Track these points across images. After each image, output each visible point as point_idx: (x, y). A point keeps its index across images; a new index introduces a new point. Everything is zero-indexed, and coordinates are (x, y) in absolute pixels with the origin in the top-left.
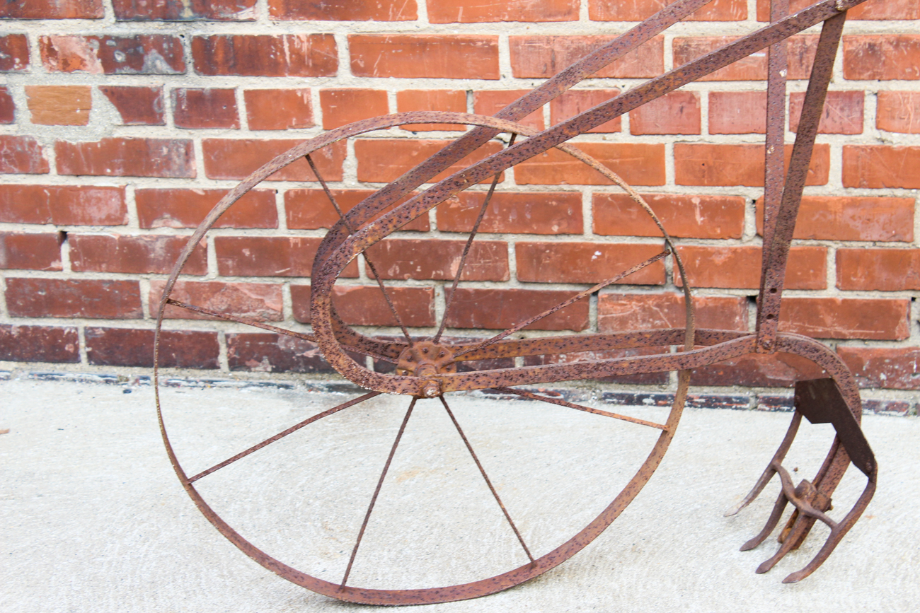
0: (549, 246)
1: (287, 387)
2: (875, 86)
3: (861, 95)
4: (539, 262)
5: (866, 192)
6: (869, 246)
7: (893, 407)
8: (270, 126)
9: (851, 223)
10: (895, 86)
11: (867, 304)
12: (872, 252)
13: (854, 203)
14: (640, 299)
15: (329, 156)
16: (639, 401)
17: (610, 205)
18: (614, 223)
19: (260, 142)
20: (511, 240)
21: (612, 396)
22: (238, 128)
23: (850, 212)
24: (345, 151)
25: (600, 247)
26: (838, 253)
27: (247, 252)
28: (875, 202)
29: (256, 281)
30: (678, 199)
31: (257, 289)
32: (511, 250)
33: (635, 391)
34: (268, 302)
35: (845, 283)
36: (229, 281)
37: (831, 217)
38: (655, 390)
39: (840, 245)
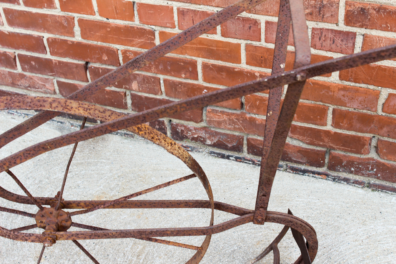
0: (181, 83)
1: (61, 123)
2: (363, 31)
3: (354, 35)
4: (176, 90)
5: (352, 84)
6: (351, 110)
8: (34, 6)
9: (342, 98)
10: (375, 33)
11: (348, 136)
12: (353, 113)
13: (345, 89)
14: (228, 114)
15: (65, 24)
16: (228, 157)
17: (211, 69)
18: (213, 78)
19: (30, 13)
20: (162, 77)
21: (214, 153)
22: (19, 4)
23: (342, 93)
25: (207, 88)
26: (334, 111)
27: (33, 63)
28: (357, 90)
29: (40, 76)
30: (248, 72)
31: (41, 79)
32: (162, 82)
33: (227, 153)
34: (47, 85)
35: (336, 124)
36: (27, 74)
37: (331, 93)
38: (236, 154)
39: (335, 107)
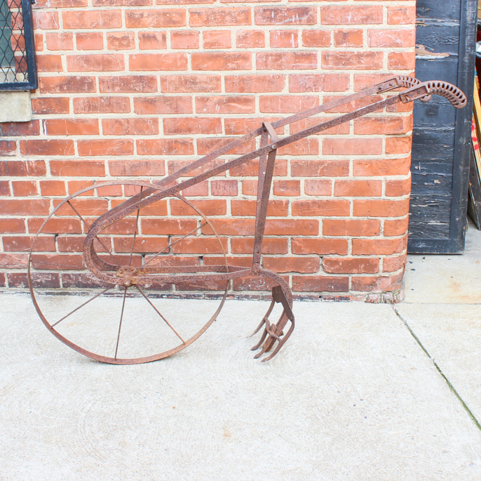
0: (126, 238)
2: (241, 178)
3: (236, 182)
4: (122, 244)
5: (240, 217)
6: (242, 237)
7: (254, 297)
8: (22, 195)
9: (235, 229)
10: (248, 178)
11: (242, 258)
12: (243, 239)
13: (236, 221)
14: (160, 258)
15: (43, 205)
16: (161, 297)
17: (147, 223)
18: (149, 229)
19: (18, 200)
20: (112, 236)
21: (151, 295)
22: (10, 196)
23: (235, 224)
24: (49, 203)
25: (144, 239)
26: (231, 240)
27: (14, 242)
28: (243, 221)
29: (18, 253)
30: (172, 220)
31: (18, 256)
32: (112, 240)
33: (160, 293)
34: (23, 261)
35: (234, 251)
36: (8, 253)
37: (228, 227)
38: (167, 292)
39: (232, 237)
